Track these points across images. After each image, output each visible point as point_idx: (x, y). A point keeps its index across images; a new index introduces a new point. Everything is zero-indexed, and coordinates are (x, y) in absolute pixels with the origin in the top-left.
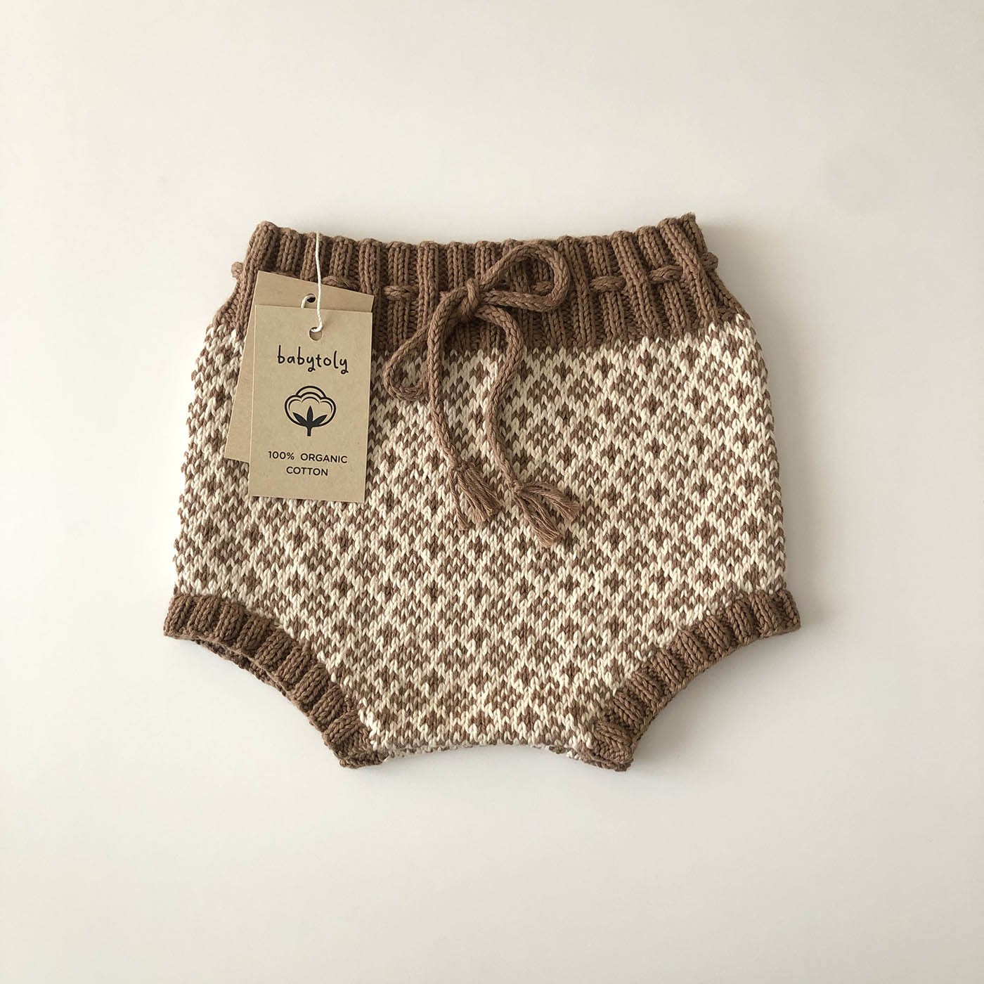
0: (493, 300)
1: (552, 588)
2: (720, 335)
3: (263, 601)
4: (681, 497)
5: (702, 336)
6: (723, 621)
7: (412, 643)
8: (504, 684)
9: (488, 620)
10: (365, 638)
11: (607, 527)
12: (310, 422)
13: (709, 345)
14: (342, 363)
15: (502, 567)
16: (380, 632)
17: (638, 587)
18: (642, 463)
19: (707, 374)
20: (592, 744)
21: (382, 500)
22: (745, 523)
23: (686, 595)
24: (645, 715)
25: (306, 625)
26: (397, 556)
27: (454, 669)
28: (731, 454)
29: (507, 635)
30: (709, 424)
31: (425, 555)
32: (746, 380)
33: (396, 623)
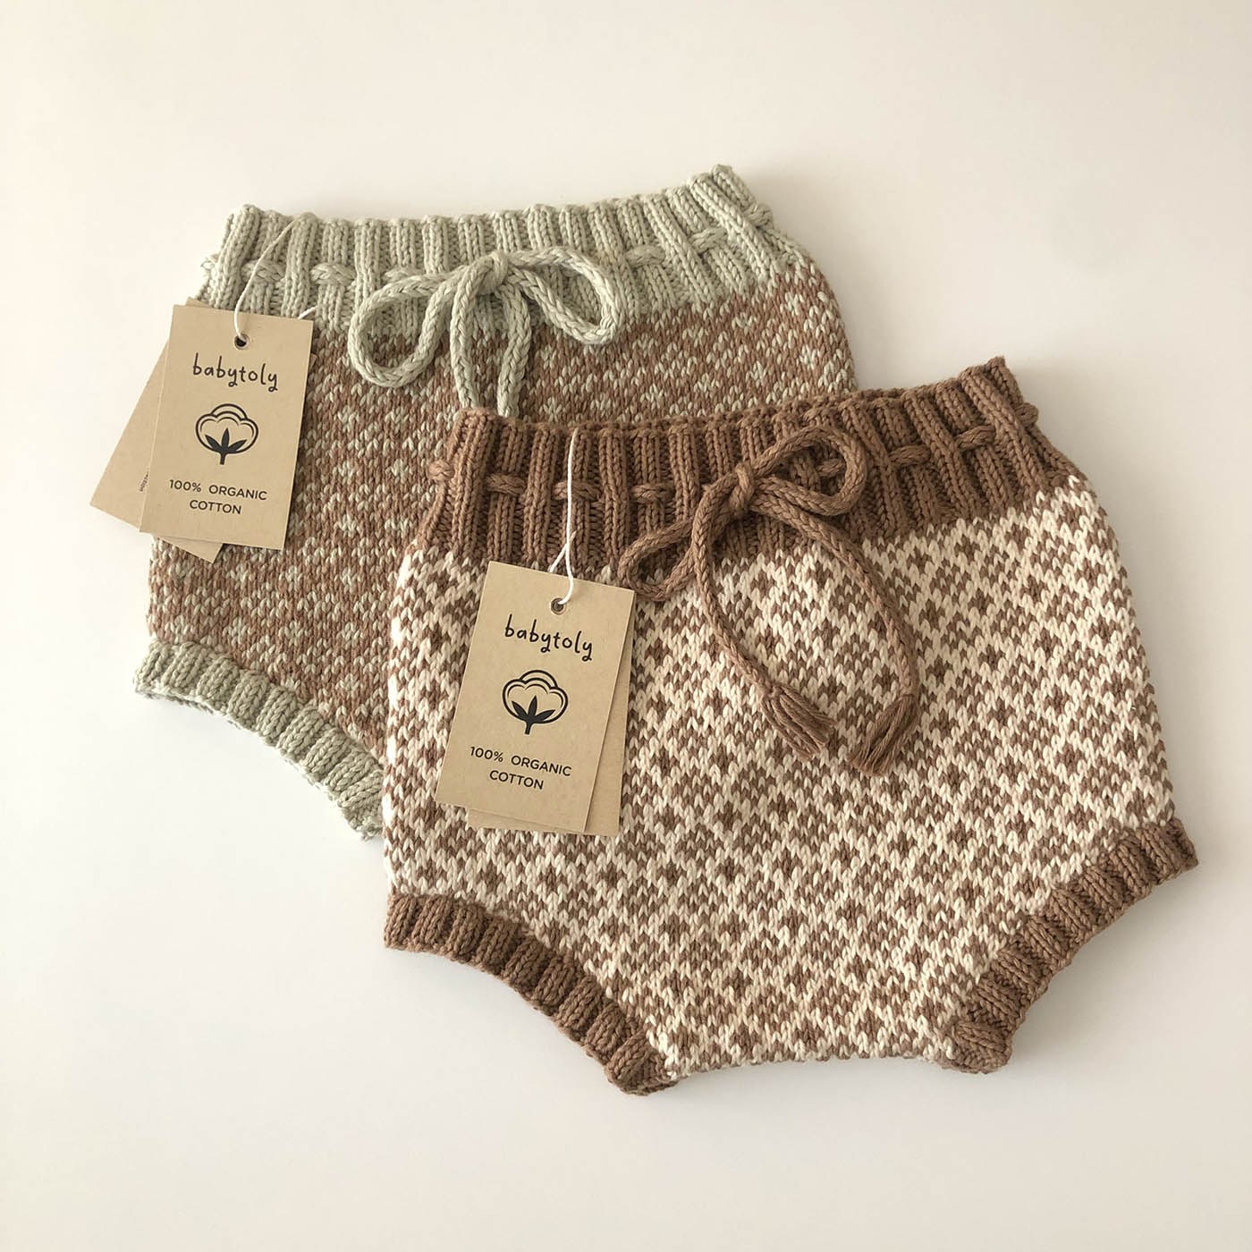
1: (881, 850)
2: (1052, 505)
4: (1031, 716)
5: (1030, 508)
6: (1109, 871)
8: (831, 981)
9: (802, 900)
10: (644, 937)
11: (942, 764)
13: (1039, 519)
15: (814, 828)
16: (664, 928)
17: (993, 839)
18: (978, 679)
19: (1043, 556)
22: (1118, 741)
23: (1056, 843)
24: (1021, 1006)
25: (566, 931)
27: (764, 966)
28: (1089, 652)
29: (829, 916)
30: (1054, 619)
32: (1094, 556)
33: (682, 913)
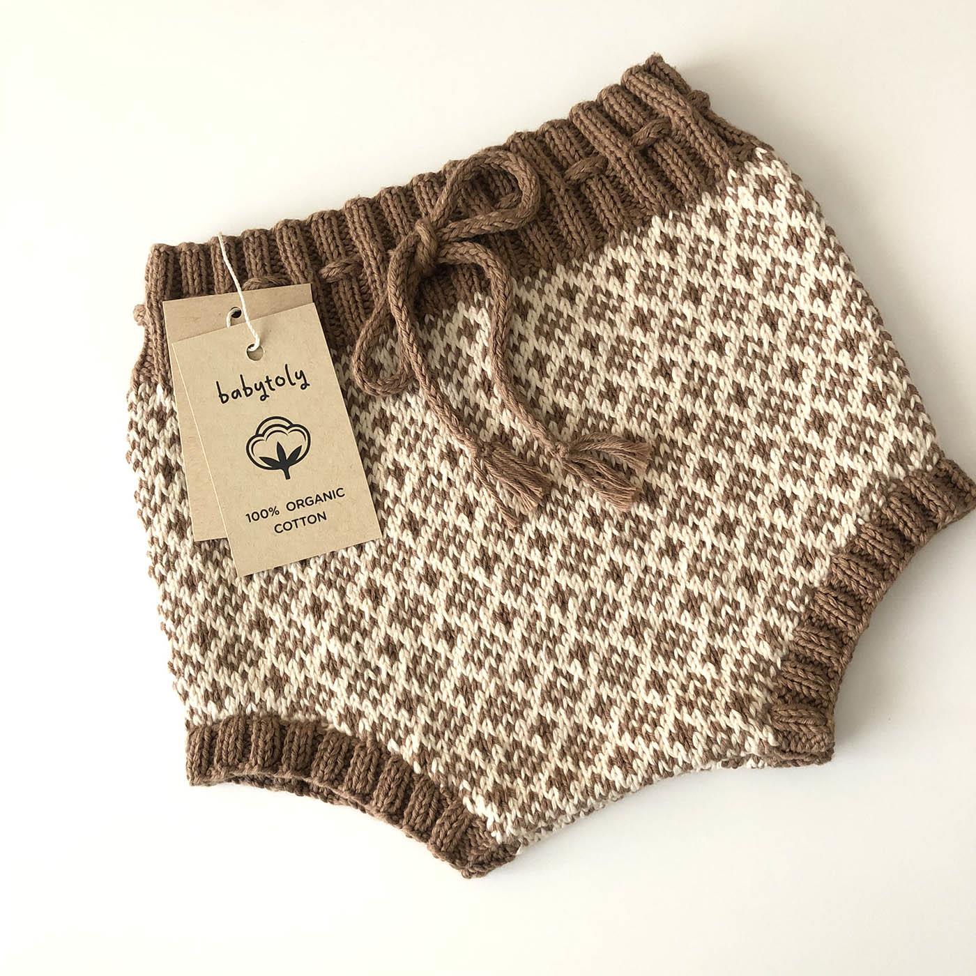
0: (453, 235)
1: (651, 560)
2: (745, 180)
3: (298, 702)
4: (771, 392)
5: (724, 190)
6: (882, 523)
7: (500, 690)
8: (634, 703)
9: (585, 628)
10: (440, 704)
11: (692, 461)
12: (284, 462)
13: (736, 198)
14: (299, 376)
15: (579, 556)
16: (456, 691)
17: (759, 522)
18: (707, 368)
19: (747, 234)
20: (776, 739)
21: (403, 526)
22: (864, 393)
23: (824, 510)
24: (830, 679)
25: (361, 714)
26: (444, 588)
27: (565, 705)
28: (813, 318)
29: (615, 639)
30: (771, 292)
31: (479, 575)
32: (797, 222)
33: (471, 672)
